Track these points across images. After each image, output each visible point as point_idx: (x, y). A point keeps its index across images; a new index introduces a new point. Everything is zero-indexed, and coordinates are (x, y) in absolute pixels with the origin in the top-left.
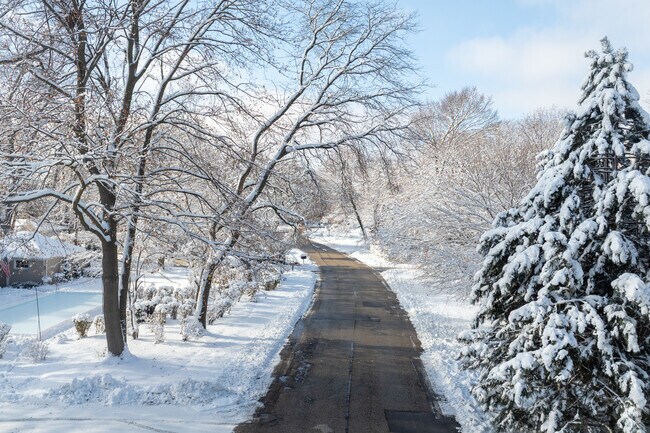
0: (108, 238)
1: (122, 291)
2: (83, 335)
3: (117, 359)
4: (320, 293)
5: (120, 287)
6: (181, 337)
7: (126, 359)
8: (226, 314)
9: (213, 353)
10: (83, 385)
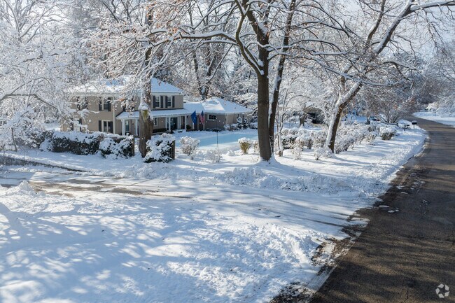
0: (262, 72)
1: (271, 115)
2: (245, 152)
3: (266, 163)
4: (429, 145)
5: (270, 112)
6: (314, 158)
7: (272, 163)
8: (349, 149)
9: (339, 168)
10: (241, 173)
